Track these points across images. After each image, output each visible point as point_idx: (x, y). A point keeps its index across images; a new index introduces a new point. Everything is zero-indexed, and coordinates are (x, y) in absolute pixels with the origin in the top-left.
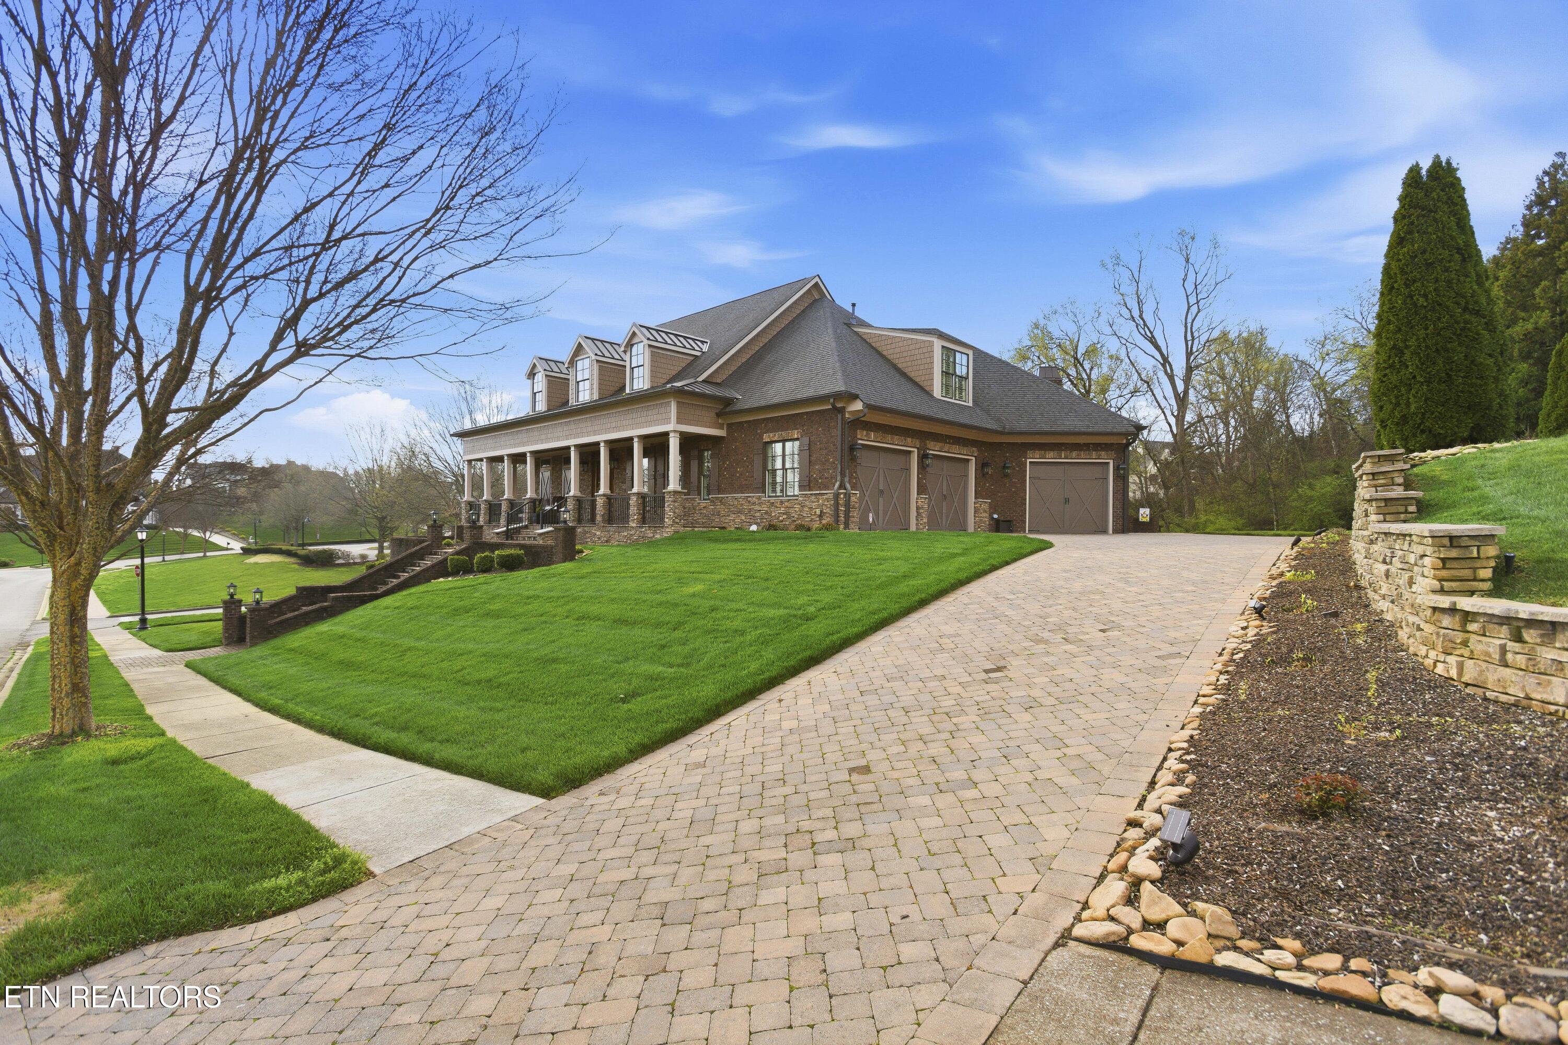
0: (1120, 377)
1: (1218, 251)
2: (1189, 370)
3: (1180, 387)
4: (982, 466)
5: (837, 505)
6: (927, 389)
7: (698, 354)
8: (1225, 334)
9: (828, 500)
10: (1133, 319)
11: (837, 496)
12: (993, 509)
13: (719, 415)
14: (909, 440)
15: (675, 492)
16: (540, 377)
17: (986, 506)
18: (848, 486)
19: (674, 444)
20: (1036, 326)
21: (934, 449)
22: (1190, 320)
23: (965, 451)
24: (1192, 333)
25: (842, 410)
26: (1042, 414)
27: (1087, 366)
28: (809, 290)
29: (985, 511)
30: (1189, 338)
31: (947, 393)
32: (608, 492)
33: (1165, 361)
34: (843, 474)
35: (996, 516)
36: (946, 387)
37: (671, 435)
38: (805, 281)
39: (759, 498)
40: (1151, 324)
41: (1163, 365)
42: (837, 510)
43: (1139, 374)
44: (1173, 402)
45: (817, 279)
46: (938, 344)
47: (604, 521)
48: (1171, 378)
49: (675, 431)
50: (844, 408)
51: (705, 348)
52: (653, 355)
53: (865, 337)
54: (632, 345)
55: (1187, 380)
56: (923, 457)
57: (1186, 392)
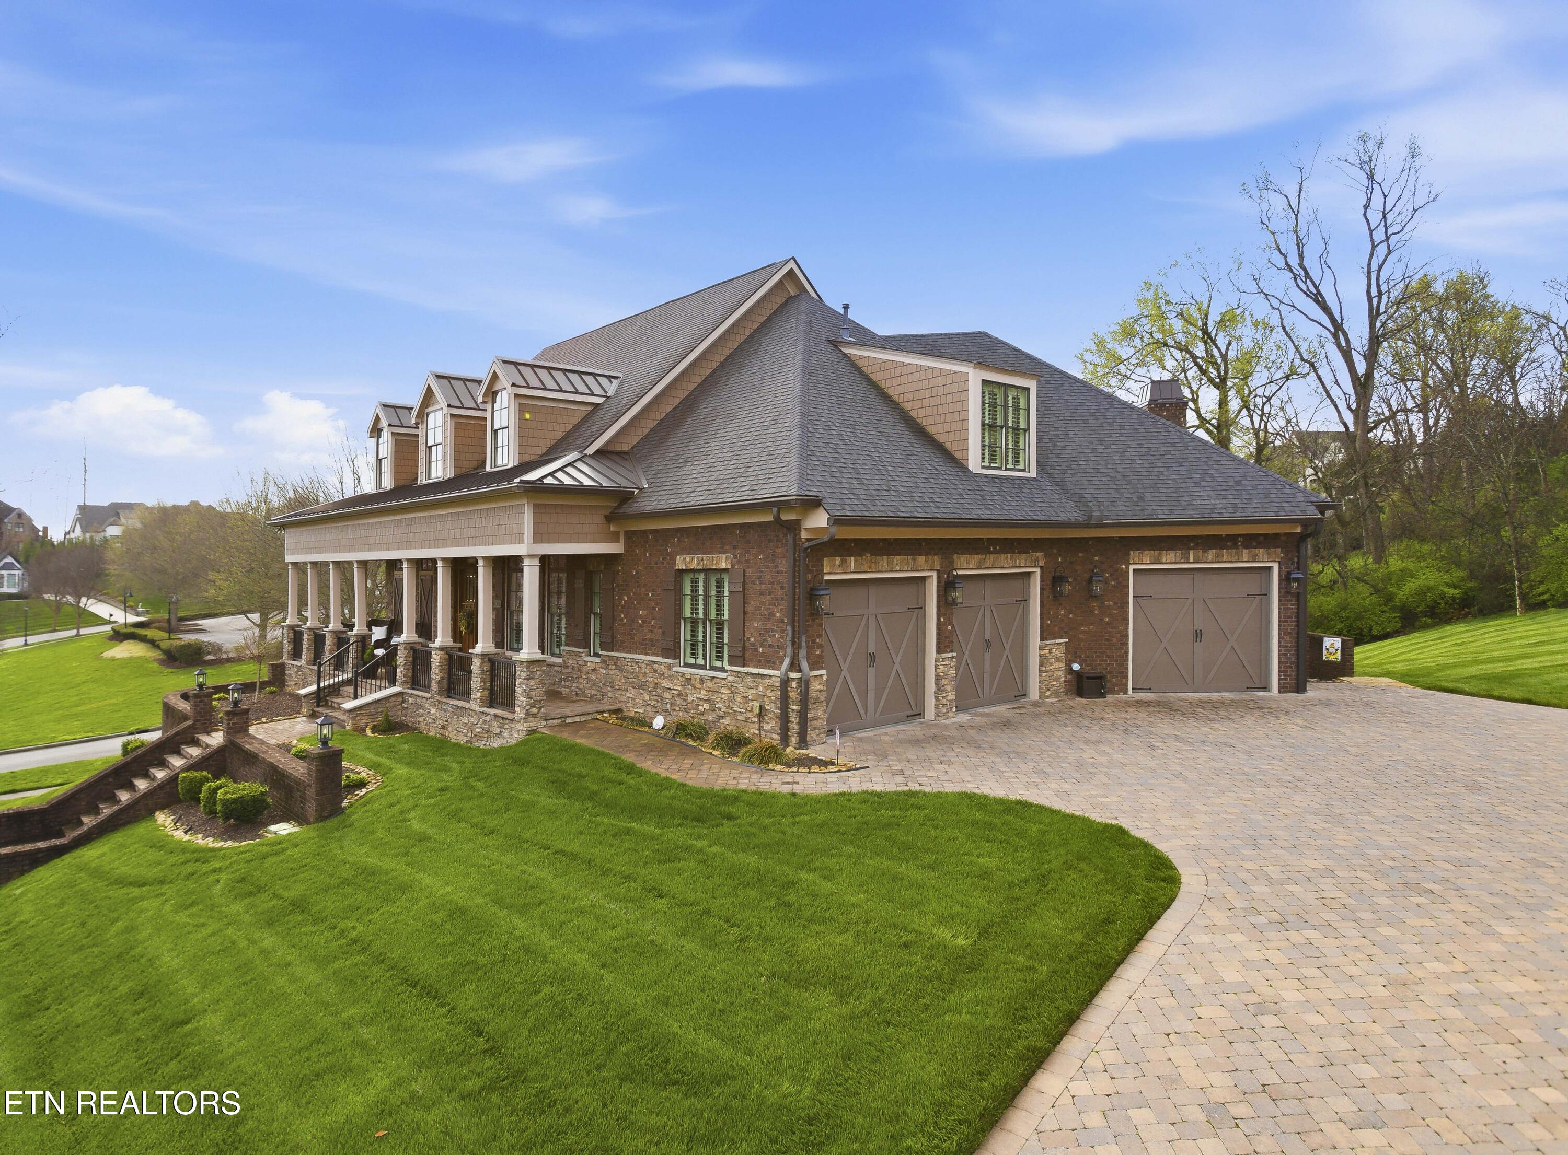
0: (1269, 350)
1: (1418, 163)
2: (1375, 341)
3: (1361, 367)
4: (1053, 583)
5: (785, 699)
6: (958, 455)
7: (600, 400)
8: (1426, 284)
9: (772, 688)
10: (1290, 269)
11: (785, 682)
12: (1072, 653)
13: (609, 519)
14: (921, 559)
15: (531, 663)
16: (386, 435)
17: (1059, 652)
18: (804, 665)
19: (530, 578)
20: (1148, 286)
21: (966, 566)
22: (1374, 267)
23: (1022, 559)
24: (1378, 286)
25: (794, 527)
26: (1154, 487)
27: (1222, 341)
28: (780, 282)
29: (1058, 660)
30: (1374, 292)
31: (993, 459)
32: (449, 642)
33: (1338, 328)
34: (796, 645)
35: (1076, 667)
36: (991, 452)
37: (526, 562)
38: (772, 268)
39: (669, 667)
40: (1315, 274)
41: (1335, 336)
42: (785, 709)
43: (1297, 349)
44: (1349, 389)
45: (792, 265)
46: (974, 377)
47: (440, 692)
48: (1347, 354)
49: (530, 556)
50: (798, 522)
51: (612, 388)
52: (522, 409)
53: (861, 363)
54: (495, 394)
55: (1371, 357)
56: (947, 586)
57: (1369, 375)
